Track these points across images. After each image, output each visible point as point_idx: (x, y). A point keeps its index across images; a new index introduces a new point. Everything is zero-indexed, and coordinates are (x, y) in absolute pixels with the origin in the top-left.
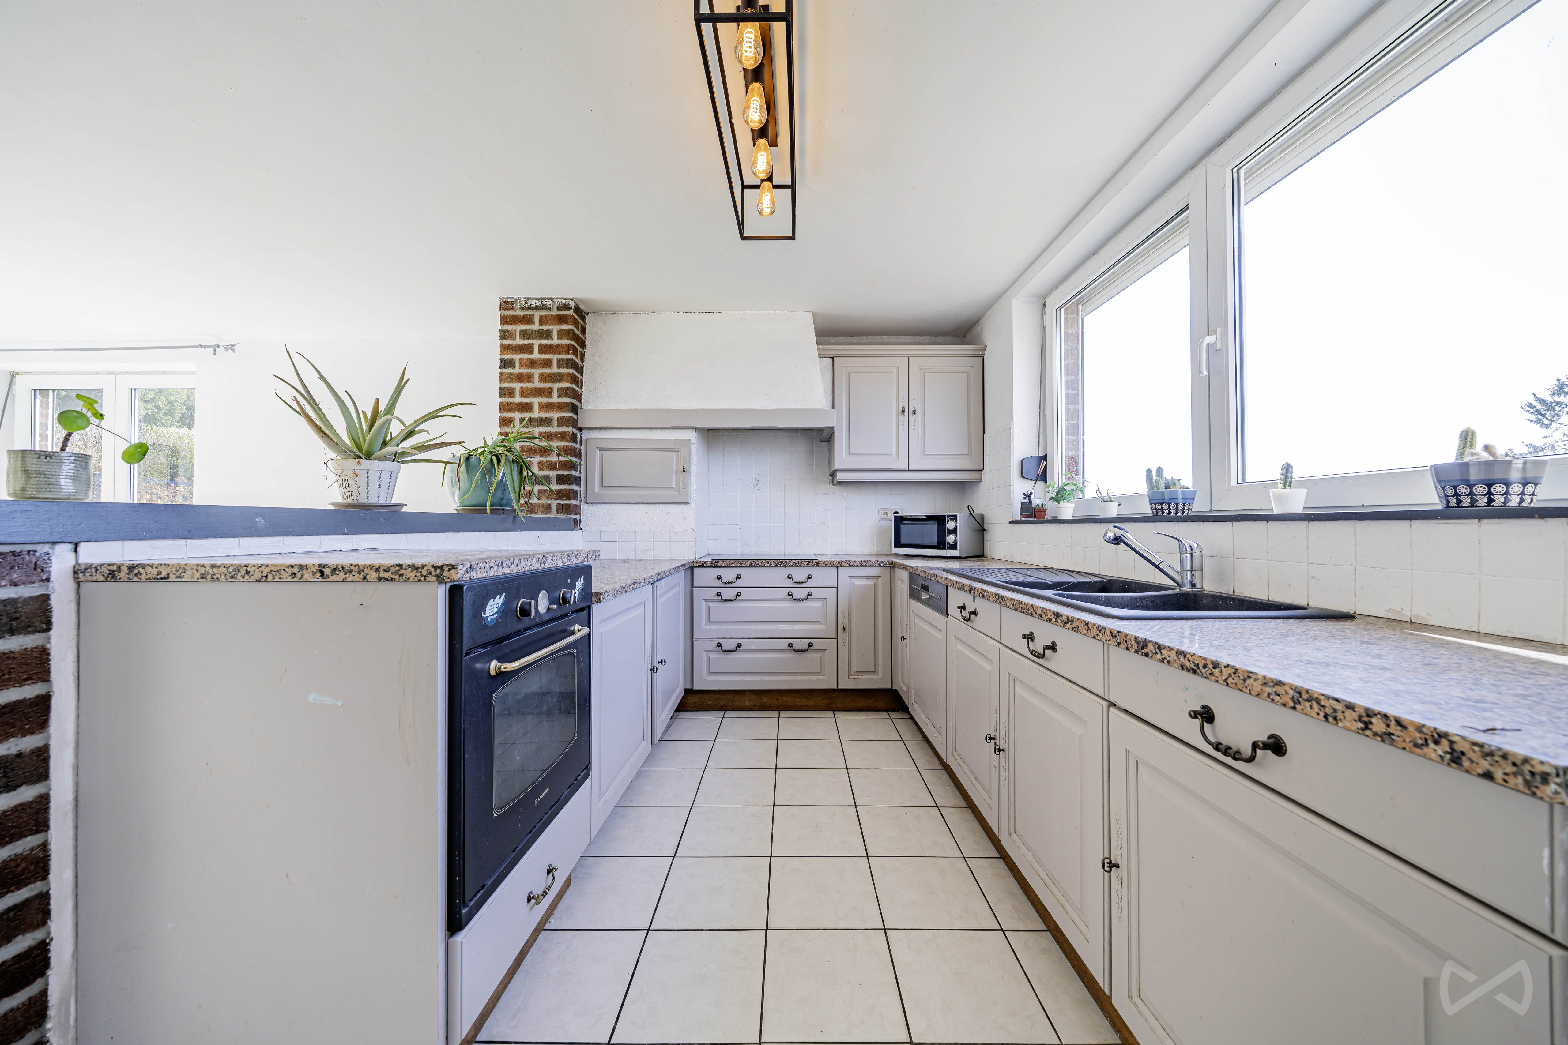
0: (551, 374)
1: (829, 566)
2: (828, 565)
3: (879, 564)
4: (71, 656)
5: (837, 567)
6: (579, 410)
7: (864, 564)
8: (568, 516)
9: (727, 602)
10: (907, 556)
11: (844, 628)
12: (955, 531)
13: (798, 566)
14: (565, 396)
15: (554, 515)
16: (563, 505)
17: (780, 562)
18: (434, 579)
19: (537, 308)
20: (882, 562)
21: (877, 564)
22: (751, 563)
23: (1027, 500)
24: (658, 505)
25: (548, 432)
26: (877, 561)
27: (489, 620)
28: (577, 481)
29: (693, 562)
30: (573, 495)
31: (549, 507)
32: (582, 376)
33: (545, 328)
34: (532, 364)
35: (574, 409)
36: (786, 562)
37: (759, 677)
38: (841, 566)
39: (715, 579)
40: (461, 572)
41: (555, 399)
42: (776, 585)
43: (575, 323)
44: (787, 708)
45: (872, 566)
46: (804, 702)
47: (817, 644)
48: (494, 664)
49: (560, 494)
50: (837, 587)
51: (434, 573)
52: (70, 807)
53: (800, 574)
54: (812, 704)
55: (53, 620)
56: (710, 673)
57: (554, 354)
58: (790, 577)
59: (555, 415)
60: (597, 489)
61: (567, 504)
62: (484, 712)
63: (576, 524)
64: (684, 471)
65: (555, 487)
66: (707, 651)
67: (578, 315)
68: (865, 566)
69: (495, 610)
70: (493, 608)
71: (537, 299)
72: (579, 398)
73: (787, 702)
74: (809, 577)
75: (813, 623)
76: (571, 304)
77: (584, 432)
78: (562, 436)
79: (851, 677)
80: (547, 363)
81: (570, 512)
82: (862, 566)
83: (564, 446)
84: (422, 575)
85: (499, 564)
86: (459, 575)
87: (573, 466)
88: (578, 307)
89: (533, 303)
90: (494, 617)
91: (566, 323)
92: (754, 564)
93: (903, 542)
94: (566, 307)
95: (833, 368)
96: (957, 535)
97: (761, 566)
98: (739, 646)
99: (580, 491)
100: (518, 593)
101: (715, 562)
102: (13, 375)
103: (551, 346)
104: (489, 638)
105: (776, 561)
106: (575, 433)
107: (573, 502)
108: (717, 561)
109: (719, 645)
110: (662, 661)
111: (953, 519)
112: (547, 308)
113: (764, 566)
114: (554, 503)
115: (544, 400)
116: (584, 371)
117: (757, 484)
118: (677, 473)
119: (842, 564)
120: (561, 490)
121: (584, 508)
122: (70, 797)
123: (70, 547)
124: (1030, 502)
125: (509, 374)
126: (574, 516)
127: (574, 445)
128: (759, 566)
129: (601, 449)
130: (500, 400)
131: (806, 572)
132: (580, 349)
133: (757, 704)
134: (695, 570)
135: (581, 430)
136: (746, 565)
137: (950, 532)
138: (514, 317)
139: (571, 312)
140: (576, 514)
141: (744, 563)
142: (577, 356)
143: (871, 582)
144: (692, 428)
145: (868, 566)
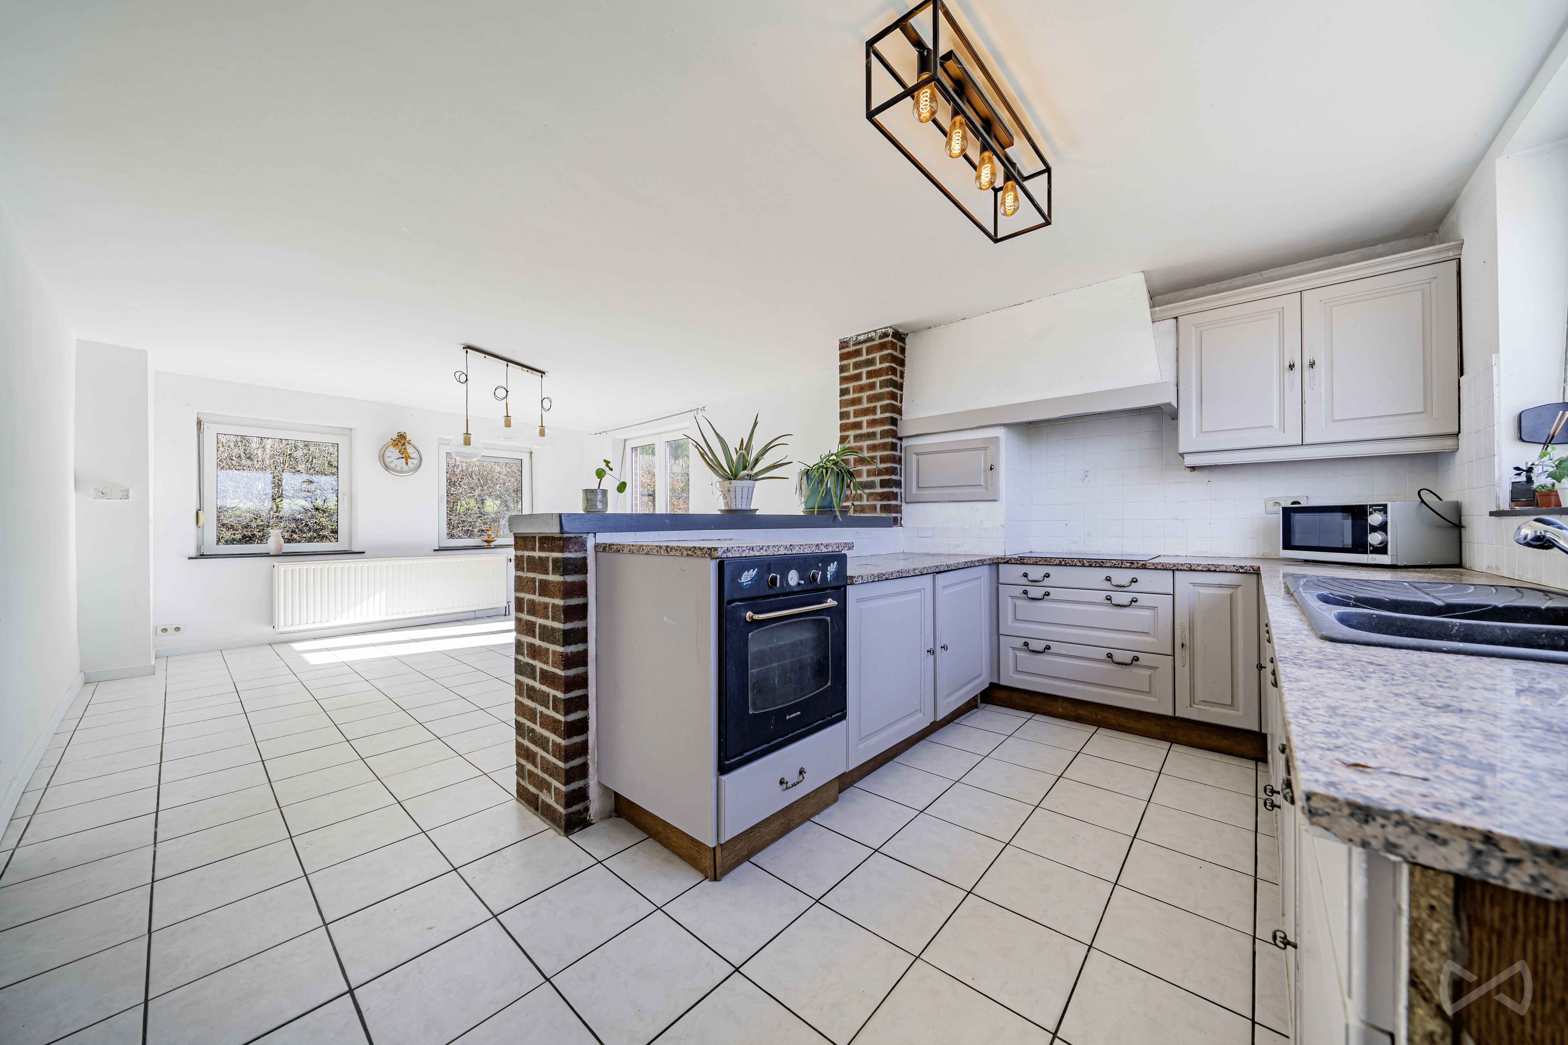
0: (875, 394)
1: (1160, 569)
2: (1159, 567)
3: (1237, 570)
4: (594, 587)
5: (1173, 570)
6: (899, 422)
7: (1213, 569)
8: (889, 514)
9: (1034, 601)
10: (1307, 561)
11: (1183, 645)
12: (1383, 527)
13: (1117, 567)
14: (886, 412)
15: (878, 514)
16: (885, 505)
17: (1095, 562)
18: (708, 556)
19: (865, 341)
20: (1242, 567)
21: (1233, 569)
22: (1061, 562)
23: (1523, 478)
24: (968, 503)
25: (873, 444)
26: (1234, 566)
27: (744, 584)
28: (898, 484)
29: (998, 558)
30: (895, 496)
31: (875, 507)
32: (902, 390)
33: (870, 357)
34: (861, 389)
35: (894, 422)
36: (1103, 562)
37: (1071, 684)
38: (1177, 570)
39: (1021, 576)
40: (720, 552)
41: (879, 415)
42: (1091, 587)
43: (893, 346)
44: (1108, 725)
45: (1225, 572)
46: (1131, 724)
47: (1144, 659)
48: (749, 614)
49: (883, 496)
50: (1173, 595)
51: (708, 553)
52: (594, 658)
53: (1121, 576)
54: (1141, 728)
55: (588, 569)
56: (1017, 671)
57: (877, 377)
58: (1108, 579)
59: (878, 429)
60: (914, 490)
61: (888, 504)
62: (742, 643)
63: (896, 522)
64: (991, 469)
65: (879, 490)
66: (1014, 649)
67: (896, 339)
68: (1215, 571)
69: (749, 579)
70: (747, 577)
71: (864, 334)
72: (899, 411)
73: (1108, 718)
74: (1134, 581)
75: (1140, 634)
76: (889, 331)
77: (904, 440)
78: (884, 447)
79: (1194, 705)
80: (872, 386)
81: (891, 511)
82: (1209, 571)
83: (885, 455)
84: (703, 553)
85: (750, 549)
86: (719, 554)
87: (893, 471)
88: (896, 331)
89: (862, 338)
90: (748, 583)
91: (886, 348)
92: (1063, 563)
93: (1296, 542)
94: (886, 335)
95: (1177, 330)
96: (1386, 533)
97: (1072, 566)
98: (1048, 648)
99: (901, 493)
100: (769, 569)
101: (1021, 559)
102: (625, 440)
103: (875, 371)
104: (744, 596)
105: (1090, 561)
106: (895, 443)
107: (893, 502)
108: (1022, 558)
109: (1026, 644)
110: (944, 647)
111: (1380, 510)
112: (871, 339)
113: (1076, 566)
114: (878, 504)
115: (870, 417)
116: (904, 386)
117: (1087, 476)
118: (985, 471)
119: (1180, 568)
120: (883, 492)
121: (905, 507)
122: (595, 654)
123: (593, 535)
124: (1529, 480)
125: (845, 400)
126: (894, 515)
127: (894, 453)
128: (1070, 565)
129: (917, 454)
130: (840, 422)
131: (1130, 574)
132: (899, 368)
133: (1072, 714)
134: (1000, 566)
135: (901, 439)
136: (1055, 563)
137: (1374, 529)
138: (848, 353)
139: (890, 338)
140: (896, 512)
141: (1053, 561)
142: (896, 375)
143: (1227, 592)
144: (1000, 425)
145: (1220, 571)
